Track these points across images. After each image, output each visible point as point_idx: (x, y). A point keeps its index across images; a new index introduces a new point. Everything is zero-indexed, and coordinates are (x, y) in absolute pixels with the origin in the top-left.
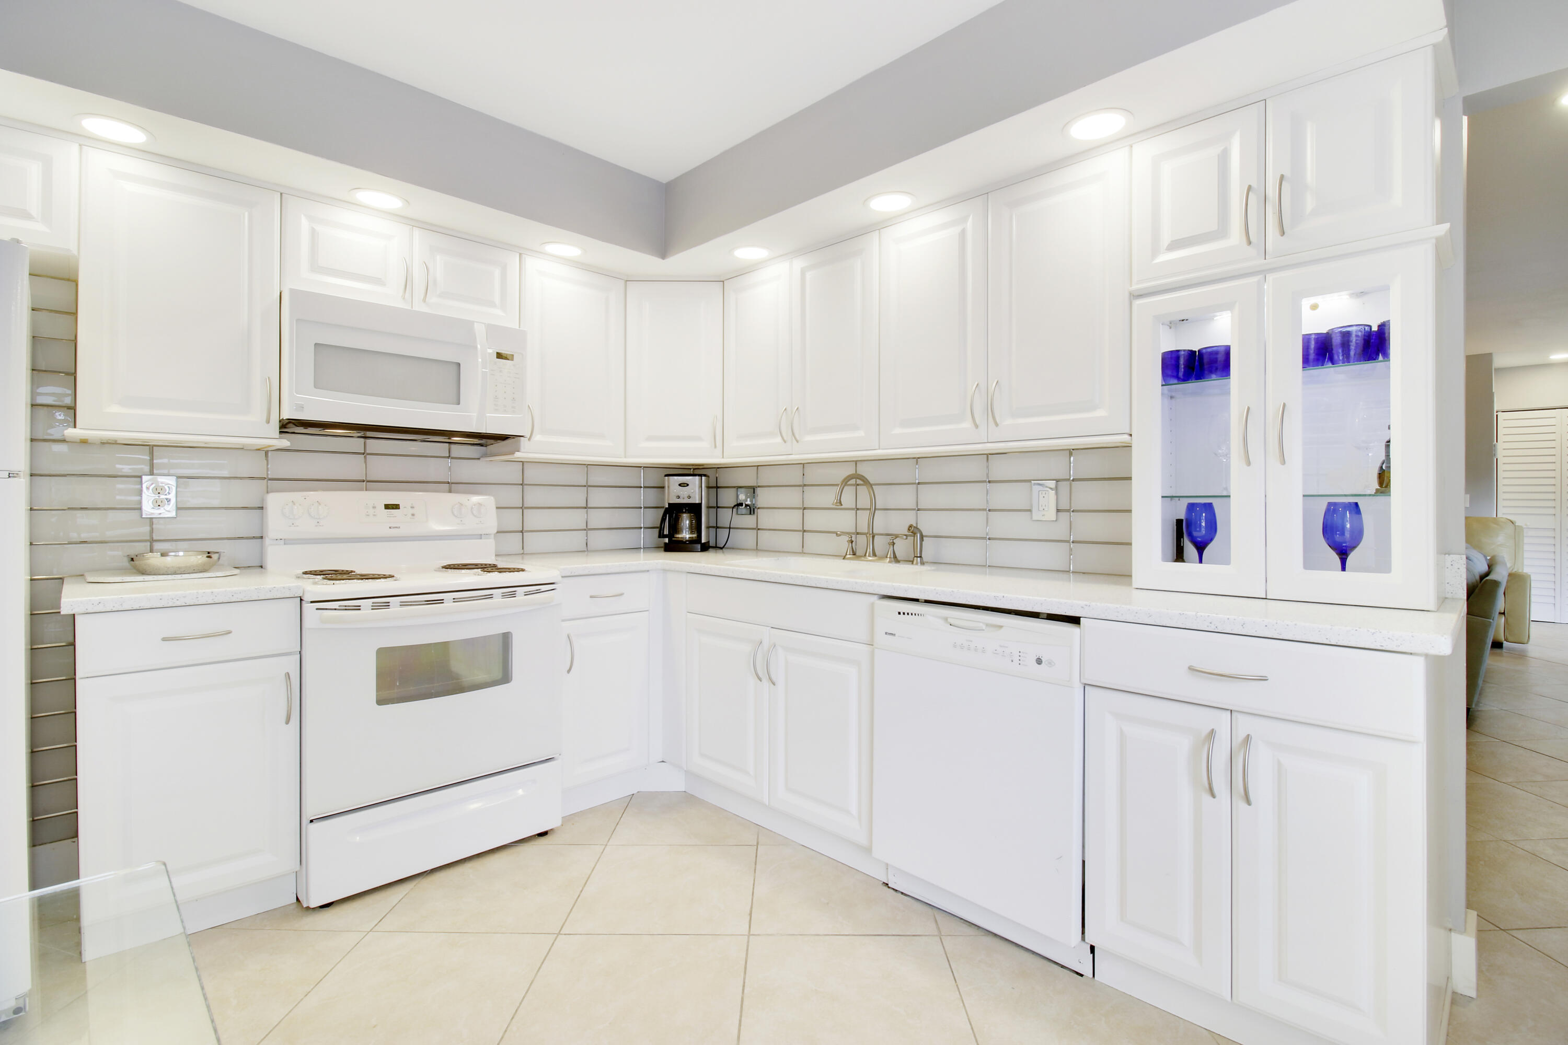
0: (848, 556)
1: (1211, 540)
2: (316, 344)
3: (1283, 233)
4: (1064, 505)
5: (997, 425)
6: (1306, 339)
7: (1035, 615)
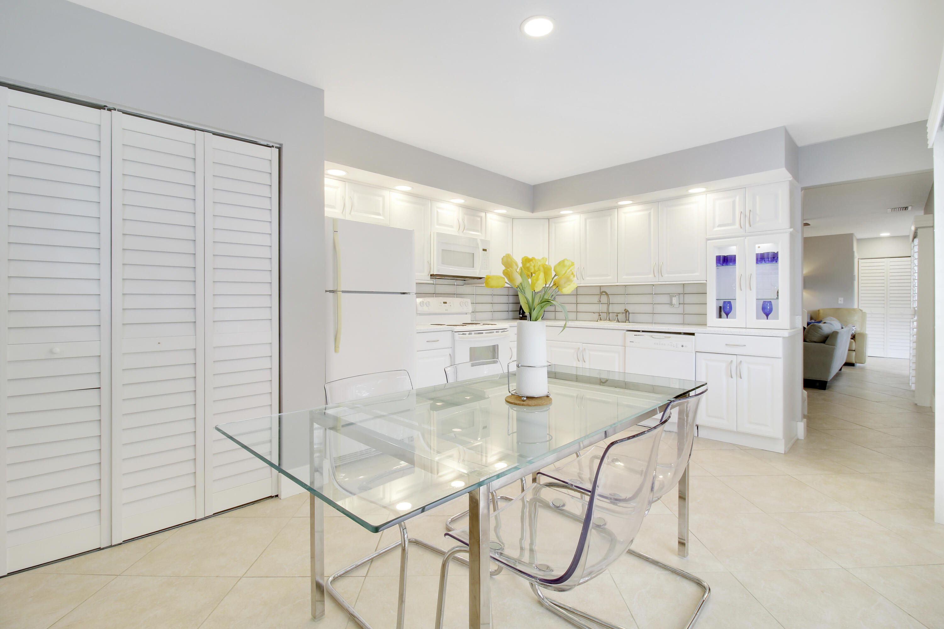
0: (598, 321)
1: (730, 312)
2: (442, 250)
3: (750, 226)
4: (682, 302)
5: (662, 276)
6: (757, 255)
7: (680, 333)
